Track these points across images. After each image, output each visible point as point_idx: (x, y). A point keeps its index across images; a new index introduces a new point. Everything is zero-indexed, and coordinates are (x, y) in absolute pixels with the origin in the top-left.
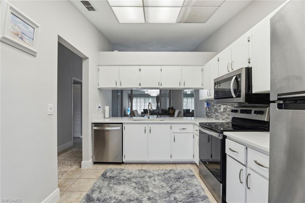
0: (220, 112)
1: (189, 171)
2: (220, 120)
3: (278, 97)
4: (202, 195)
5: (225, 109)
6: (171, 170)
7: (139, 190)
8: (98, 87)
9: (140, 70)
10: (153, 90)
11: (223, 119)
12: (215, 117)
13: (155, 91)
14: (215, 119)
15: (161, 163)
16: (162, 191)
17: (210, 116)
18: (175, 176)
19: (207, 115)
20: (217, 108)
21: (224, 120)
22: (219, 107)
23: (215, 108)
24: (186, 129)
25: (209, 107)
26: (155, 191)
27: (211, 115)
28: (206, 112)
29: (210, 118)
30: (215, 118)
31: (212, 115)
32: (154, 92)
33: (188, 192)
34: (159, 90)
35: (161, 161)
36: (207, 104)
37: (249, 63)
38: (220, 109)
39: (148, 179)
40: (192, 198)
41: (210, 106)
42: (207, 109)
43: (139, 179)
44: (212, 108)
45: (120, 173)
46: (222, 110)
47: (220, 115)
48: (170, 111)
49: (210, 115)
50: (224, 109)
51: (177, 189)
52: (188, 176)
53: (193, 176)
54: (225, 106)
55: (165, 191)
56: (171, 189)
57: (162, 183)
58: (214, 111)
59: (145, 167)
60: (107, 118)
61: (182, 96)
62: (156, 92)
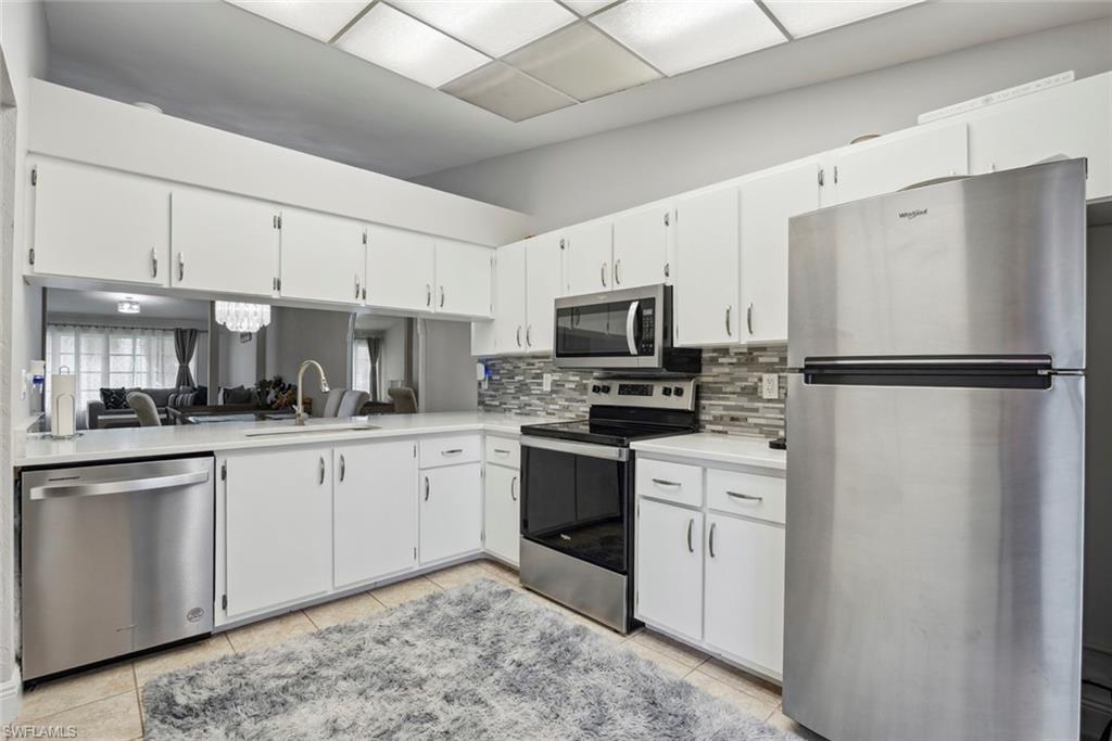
0: (539, 392)
1: (485, 585)
2: (539, 416)
3: (808, 363)
4: (571, 627)
5: (557, 385)
6: (432, 599)
7: (387, 691)
8: (27, 273)
9: (278, 224)
10: (242, 304)
11: (548, 414)
12: (519, 408)
13: (251, 312)
14: (517, 414)
15: (373, 587)
16: (463, 663)
17: (496, 406)
18: (460, 608)
19: (481, 403)
20: (528, 381)
21: (554, 414)
22: (533, 378)
23: (519, 381)
24: (460, 451)
25: (490, 379)
26: (442, 672)
27: (501, 404)
28: (480, 395)
29: (495, 411)
30: (518, 411)
31: (505, 404)
32: (246, 315)
33: (533, 635)
34: (267, 309)
35: (373, 581)
36: (487, 370)
37: (667, 274)
38: (540, 384)
39: (382, 651)
40: (557, 645)
41: (498, 374)
42: (485, 386)
43: (350, 663)
44: (504, 381)
45: (241, 674)
46: (547, 387)
47: (538, 402)
48: (268, 393)
49: (497, 403)
50: (555, 383)
51: (499, 641)
52: (496, 596)
53: (508, 593)
54: (556, 377)
55: (473, 658)
56: (484, 645)
57: (441, 643)
58: (513, 391)
59: (326, 619)
60: (70, 438)
61: (350, 334)
62: (256, 314)
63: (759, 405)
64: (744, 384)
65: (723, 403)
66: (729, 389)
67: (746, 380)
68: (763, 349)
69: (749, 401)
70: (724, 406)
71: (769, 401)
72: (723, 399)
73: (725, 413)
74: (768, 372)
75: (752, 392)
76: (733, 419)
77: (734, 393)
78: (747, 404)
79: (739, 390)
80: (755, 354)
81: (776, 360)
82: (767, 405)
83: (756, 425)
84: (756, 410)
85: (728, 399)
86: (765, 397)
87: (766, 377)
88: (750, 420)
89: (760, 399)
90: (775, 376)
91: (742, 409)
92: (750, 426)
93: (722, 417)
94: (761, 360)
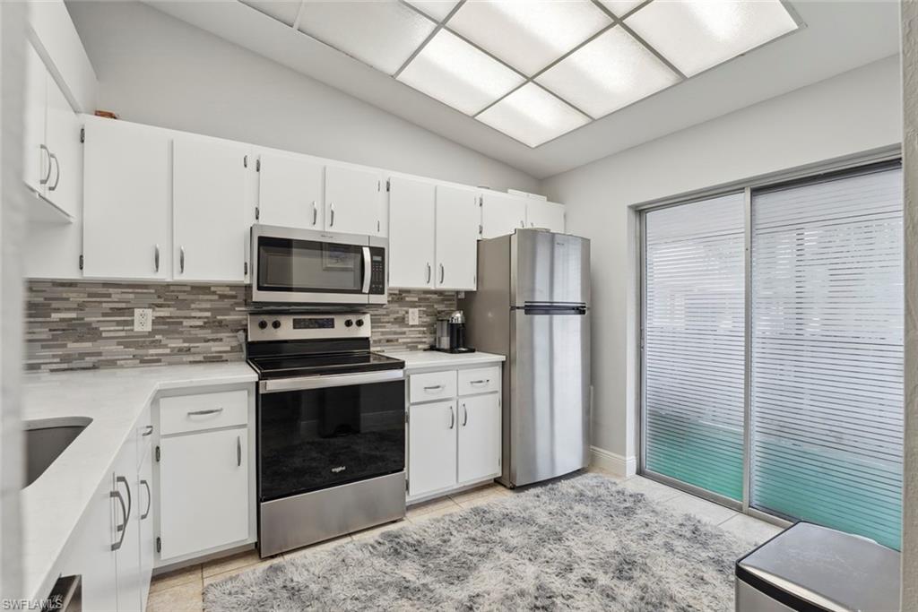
0: (120, 334)
5: (166, 323)
20: (92, 319)
46: (143, 327)
50: (160, 321)
63: (405, 329)
64: (395, 316)
65: (380, 330)
66: (386, 319)
67: (398, 312)
68: (408, 291)
69: (400, 327)
70: (382, 332)
71: (412, 326)
72: (381, 327)
73: (382, 337)
74: (411, 307)
75: (402, 321)
76: (388, 341)
77: (388, 322)
78: (399, 330)
79: (392, 320)
80: (404, 295)
81: (416, 299)
82: (413, 329)
83: (404, 343)
84: (404, 333)
85: (384, 327)
86: (411, 324)
87: (411, 310)
88: (400, 341)
89: (407, 326)
90: (417, 310)
91: (395, 333)
92: (400, 344)
93: (380, 341)
94: (407, 299)
